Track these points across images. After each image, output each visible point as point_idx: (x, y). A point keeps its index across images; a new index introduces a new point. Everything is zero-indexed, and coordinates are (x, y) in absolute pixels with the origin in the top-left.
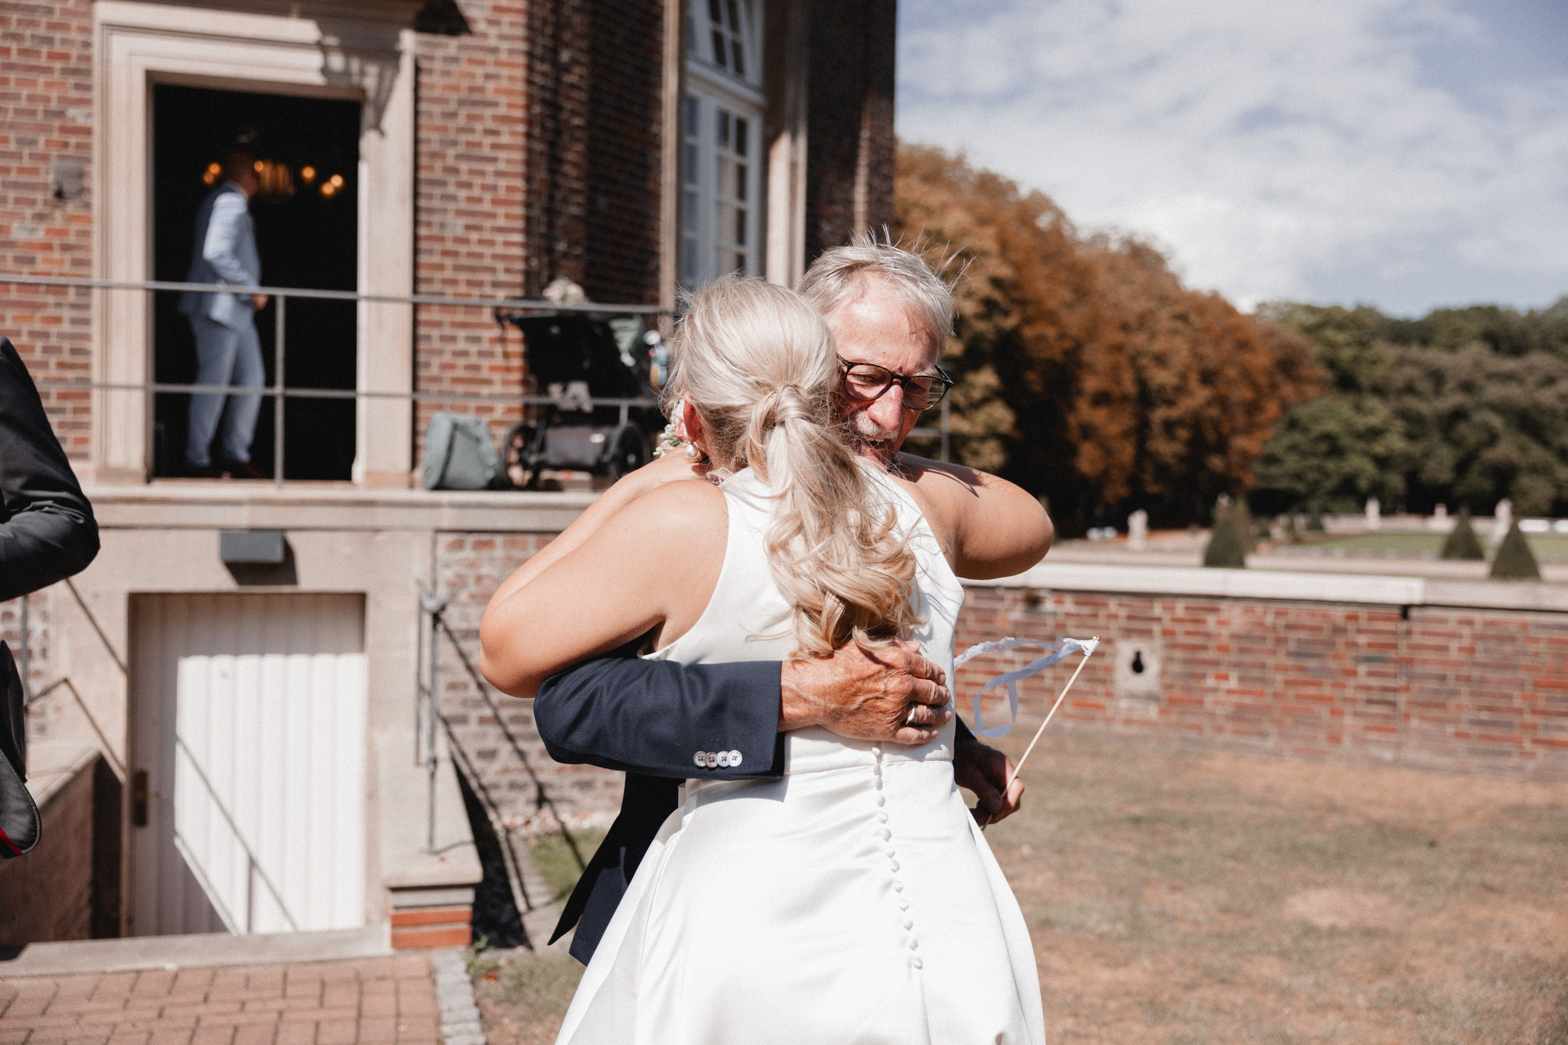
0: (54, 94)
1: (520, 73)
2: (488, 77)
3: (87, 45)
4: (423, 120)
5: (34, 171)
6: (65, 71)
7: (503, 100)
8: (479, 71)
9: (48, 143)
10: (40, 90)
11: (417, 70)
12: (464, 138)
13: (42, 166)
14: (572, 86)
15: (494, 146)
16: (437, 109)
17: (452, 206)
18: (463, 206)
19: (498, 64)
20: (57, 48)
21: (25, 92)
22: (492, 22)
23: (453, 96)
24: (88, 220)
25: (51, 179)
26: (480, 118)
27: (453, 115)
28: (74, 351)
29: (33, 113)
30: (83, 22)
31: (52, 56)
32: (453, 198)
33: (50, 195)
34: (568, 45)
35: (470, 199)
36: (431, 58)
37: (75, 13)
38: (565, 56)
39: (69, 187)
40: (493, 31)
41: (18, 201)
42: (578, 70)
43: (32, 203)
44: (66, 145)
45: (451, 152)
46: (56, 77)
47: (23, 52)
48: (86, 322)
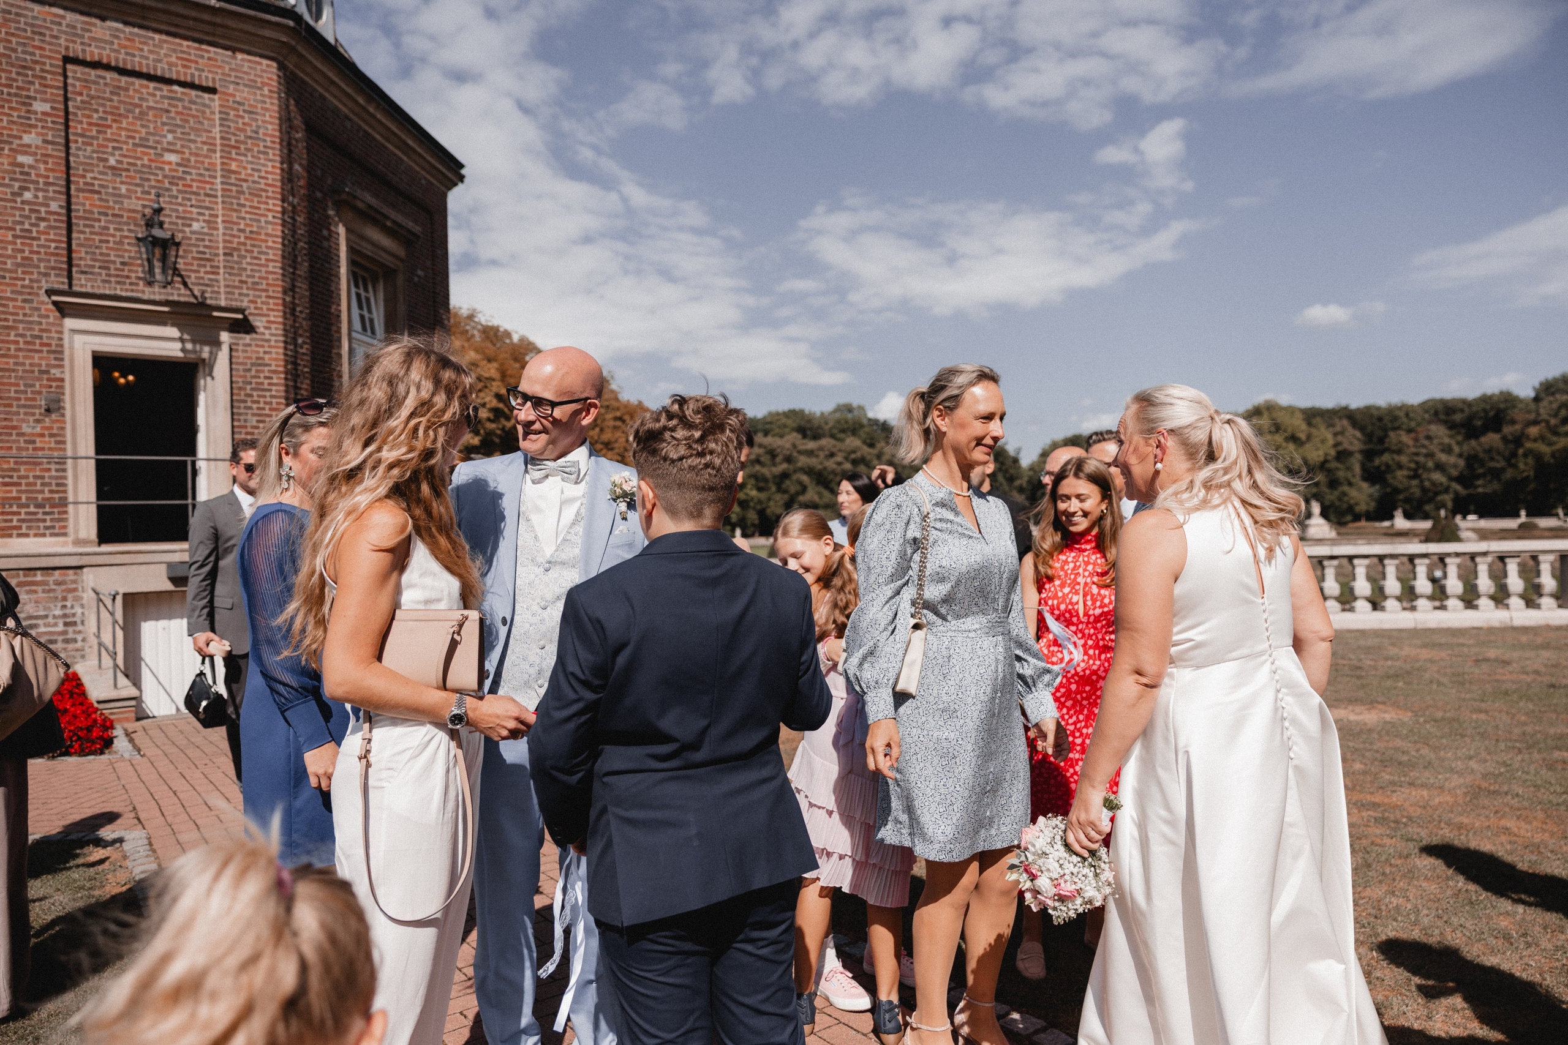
0: (44, 363)
1: (281, 351)
2: (265, 353)
3: (61, 339)
4: (234, 373)
5: (34, 399)
6: (48, 352)
7: (273, 363)
8: (261, 350)
9: (40, 385)
10: (36, 361)
11: (231, 350)
12: (254, 381)
13: (38, 397)
14: (304, 354)
15: (269, 384)
16: (241, 367)
17: (250, 411)
18: (255, 411)
19: (270, 347)
20: (45, 341)
21: (28, 362)
22: (266, 328)
23: (249, 361)
24: (64, 422)
25: (43, 403)
26: (263, 371)
27: (249, 370)
28: (57, 485)
29: (33, 372)
30: (59, 329)
31: (42, 345)
32: (251, 408)
33: (43, 411)
34: (301, 336)
35: (258, 408)
36: (237, 344)
37: (54, 324)
38: (300, 341)
39: (52, 406)
40: (267, 332)
41: (26, 414)
42: (306, 346)
43: (34, 414)
44: (51, 387)
45: (249, 387)
46: (45, 354)
47: (26, 343)
48: (64, 470)
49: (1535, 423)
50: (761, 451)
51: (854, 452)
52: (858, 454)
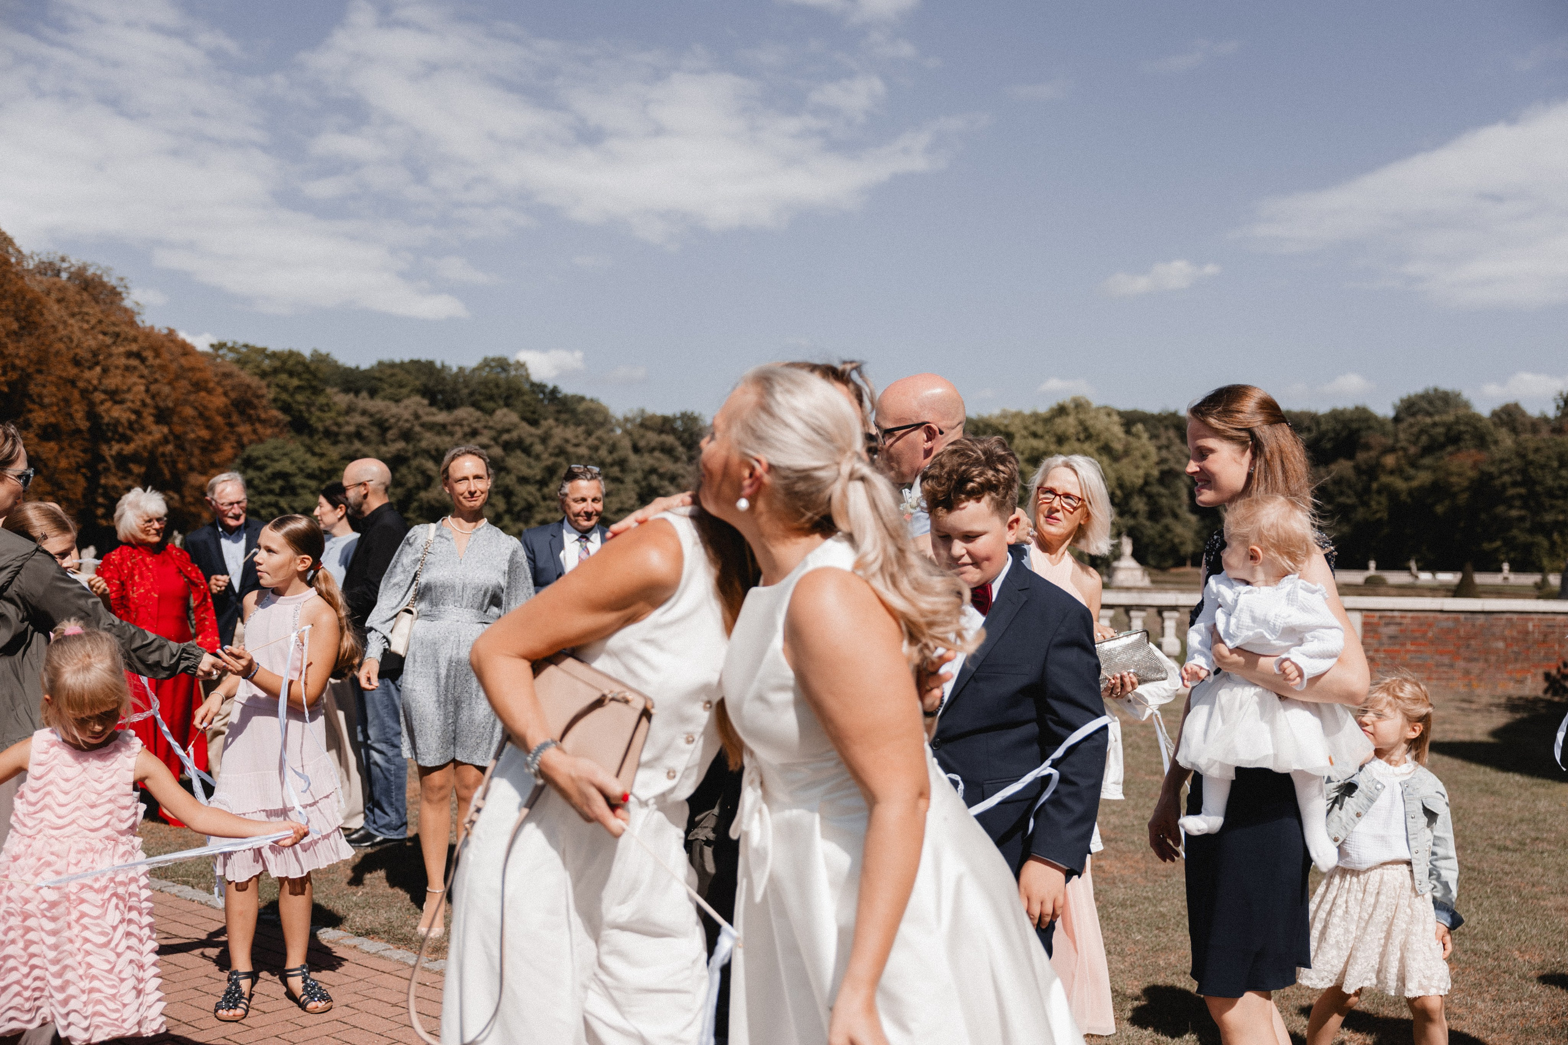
49: (1392, 450)
50: (365, 420)
51: (508, 431)
52: (515, 435)
